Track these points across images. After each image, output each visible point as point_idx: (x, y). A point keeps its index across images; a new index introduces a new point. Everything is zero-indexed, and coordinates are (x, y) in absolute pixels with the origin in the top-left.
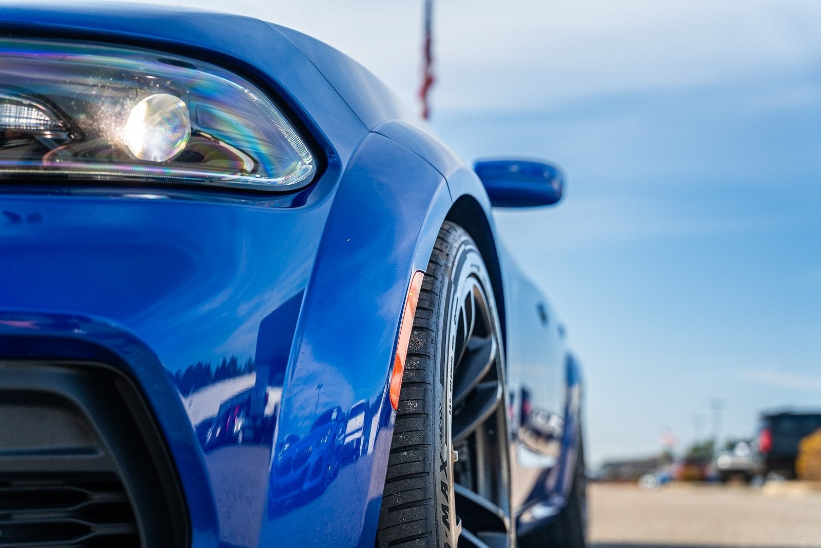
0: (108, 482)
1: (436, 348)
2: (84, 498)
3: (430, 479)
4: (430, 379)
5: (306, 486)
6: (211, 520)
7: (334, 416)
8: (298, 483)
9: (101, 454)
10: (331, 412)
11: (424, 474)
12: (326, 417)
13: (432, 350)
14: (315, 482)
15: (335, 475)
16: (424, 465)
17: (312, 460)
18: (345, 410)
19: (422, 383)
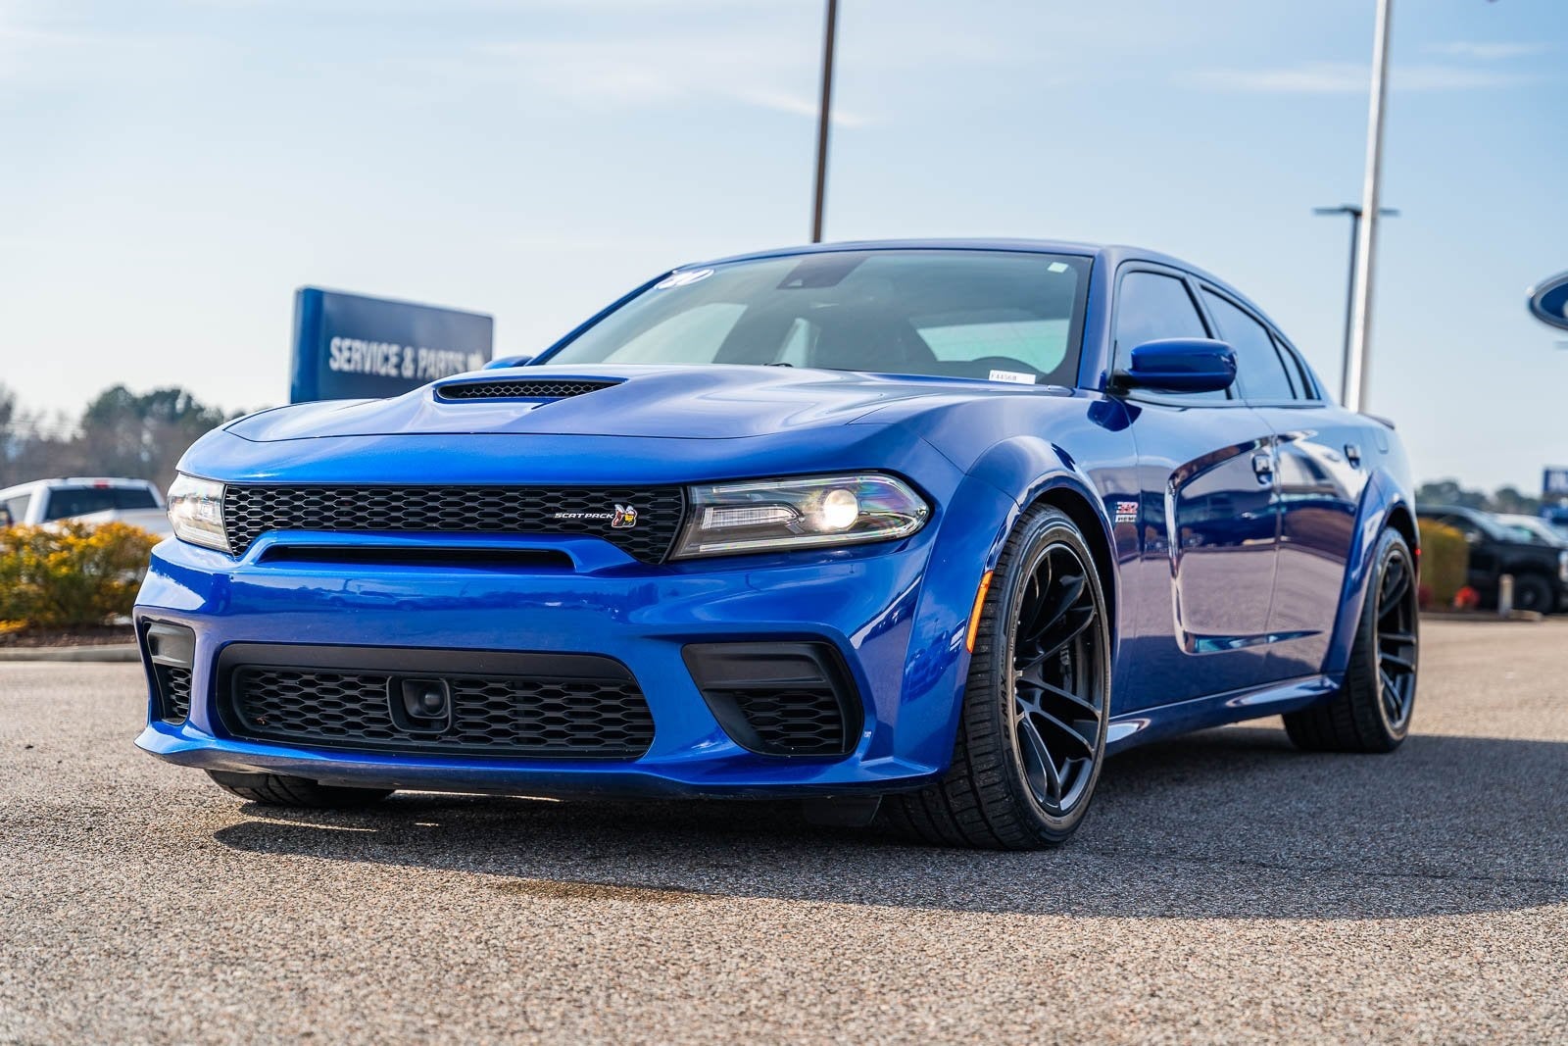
0: (826, 692)
1: (1002, 613)
2: (816, 699)
3: (994, 689)
4: (996, 632)
5: (929, 679)
6: (873, 709)
7: (944, 637)
8: (923, 678)
9: (824, 681)
10: (942, 635)
11: (990, 687)
12: (939, 639)
13: (999, 614)
14: (934, 676)
15: (944, 670)
16: (990, 681)
17: (932, 664)
18: (950, 632)
19: (991, 635)
